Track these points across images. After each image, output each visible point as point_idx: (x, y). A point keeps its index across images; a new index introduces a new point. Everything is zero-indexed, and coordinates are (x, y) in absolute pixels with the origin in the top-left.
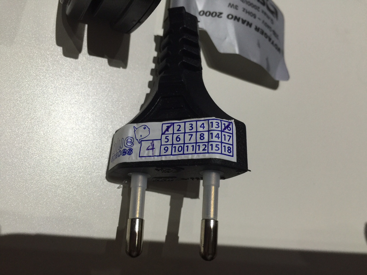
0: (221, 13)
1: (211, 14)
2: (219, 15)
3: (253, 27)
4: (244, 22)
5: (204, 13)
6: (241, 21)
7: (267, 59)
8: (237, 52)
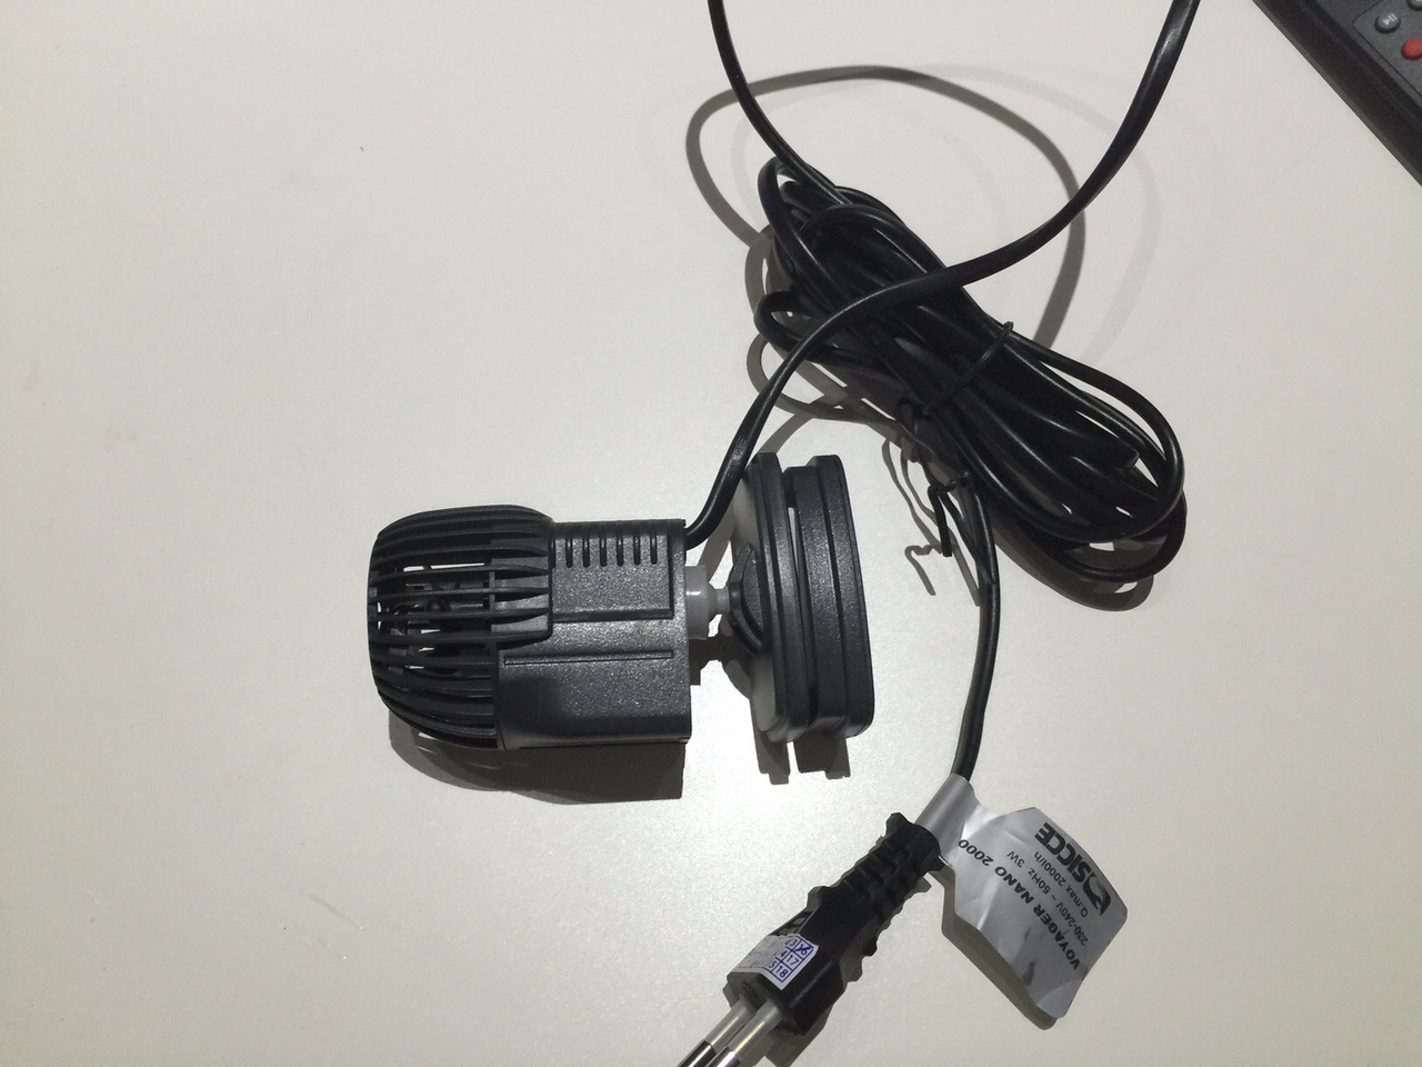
0: (991, 860)
1: (975, 852)
2: (987, 860)
3: (1033, 904)
4: (1019, 889)
5: (967, 846)
6: (1015, 885)
7: (1032, 965)
8: (979, 927)
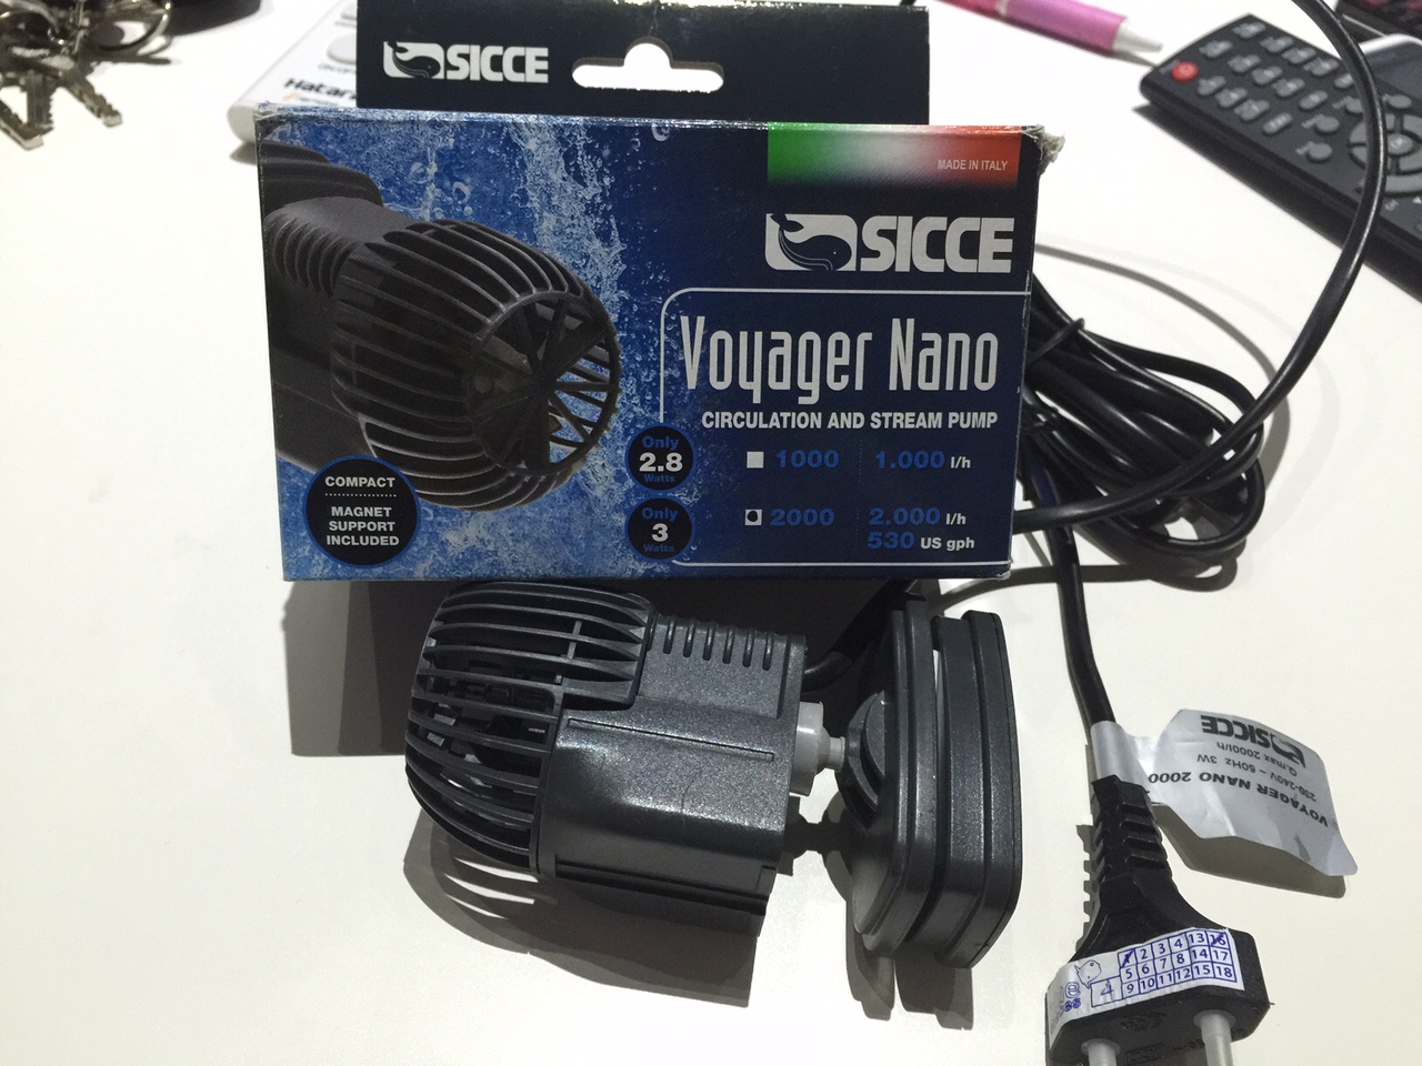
0: (1188, 774)
1: (1170, 777)
3: (1254, 787)
4: (1232, 781)
5: (1158, 778)
6: (1226, 780)
7: (1297, 839)
8: (1232, 833)
